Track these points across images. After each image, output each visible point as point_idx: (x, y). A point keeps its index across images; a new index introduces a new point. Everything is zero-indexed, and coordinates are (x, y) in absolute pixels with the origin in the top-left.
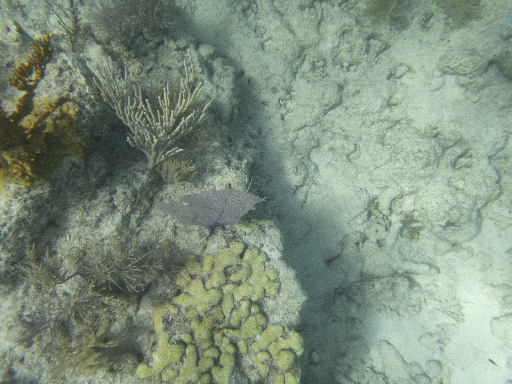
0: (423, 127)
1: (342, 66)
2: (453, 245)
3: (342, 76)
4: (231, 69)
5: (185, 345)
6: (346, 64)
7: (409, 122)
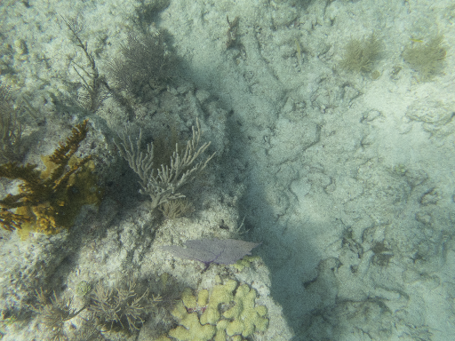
0: (393, 165)
1: (320, 109)
2: (421, 275)
3: (320, 118)
4: (224, 112)
6: (323, 107)
7: (380, 160)
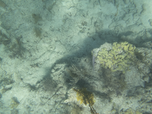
5: (118, 65)
